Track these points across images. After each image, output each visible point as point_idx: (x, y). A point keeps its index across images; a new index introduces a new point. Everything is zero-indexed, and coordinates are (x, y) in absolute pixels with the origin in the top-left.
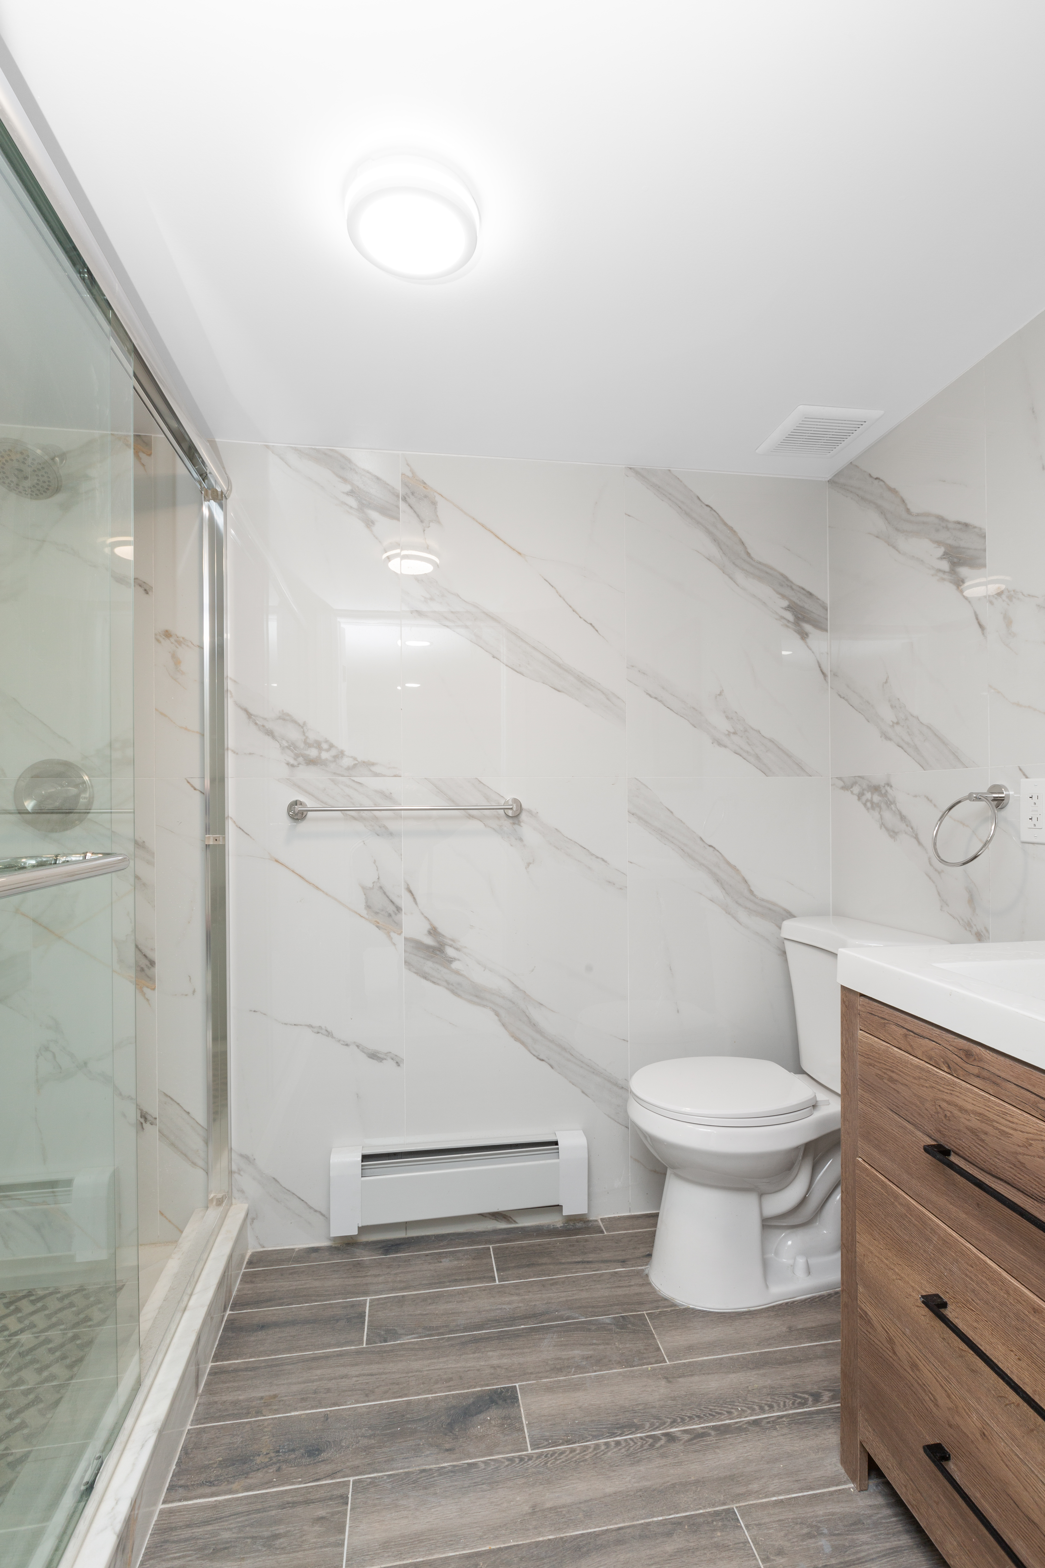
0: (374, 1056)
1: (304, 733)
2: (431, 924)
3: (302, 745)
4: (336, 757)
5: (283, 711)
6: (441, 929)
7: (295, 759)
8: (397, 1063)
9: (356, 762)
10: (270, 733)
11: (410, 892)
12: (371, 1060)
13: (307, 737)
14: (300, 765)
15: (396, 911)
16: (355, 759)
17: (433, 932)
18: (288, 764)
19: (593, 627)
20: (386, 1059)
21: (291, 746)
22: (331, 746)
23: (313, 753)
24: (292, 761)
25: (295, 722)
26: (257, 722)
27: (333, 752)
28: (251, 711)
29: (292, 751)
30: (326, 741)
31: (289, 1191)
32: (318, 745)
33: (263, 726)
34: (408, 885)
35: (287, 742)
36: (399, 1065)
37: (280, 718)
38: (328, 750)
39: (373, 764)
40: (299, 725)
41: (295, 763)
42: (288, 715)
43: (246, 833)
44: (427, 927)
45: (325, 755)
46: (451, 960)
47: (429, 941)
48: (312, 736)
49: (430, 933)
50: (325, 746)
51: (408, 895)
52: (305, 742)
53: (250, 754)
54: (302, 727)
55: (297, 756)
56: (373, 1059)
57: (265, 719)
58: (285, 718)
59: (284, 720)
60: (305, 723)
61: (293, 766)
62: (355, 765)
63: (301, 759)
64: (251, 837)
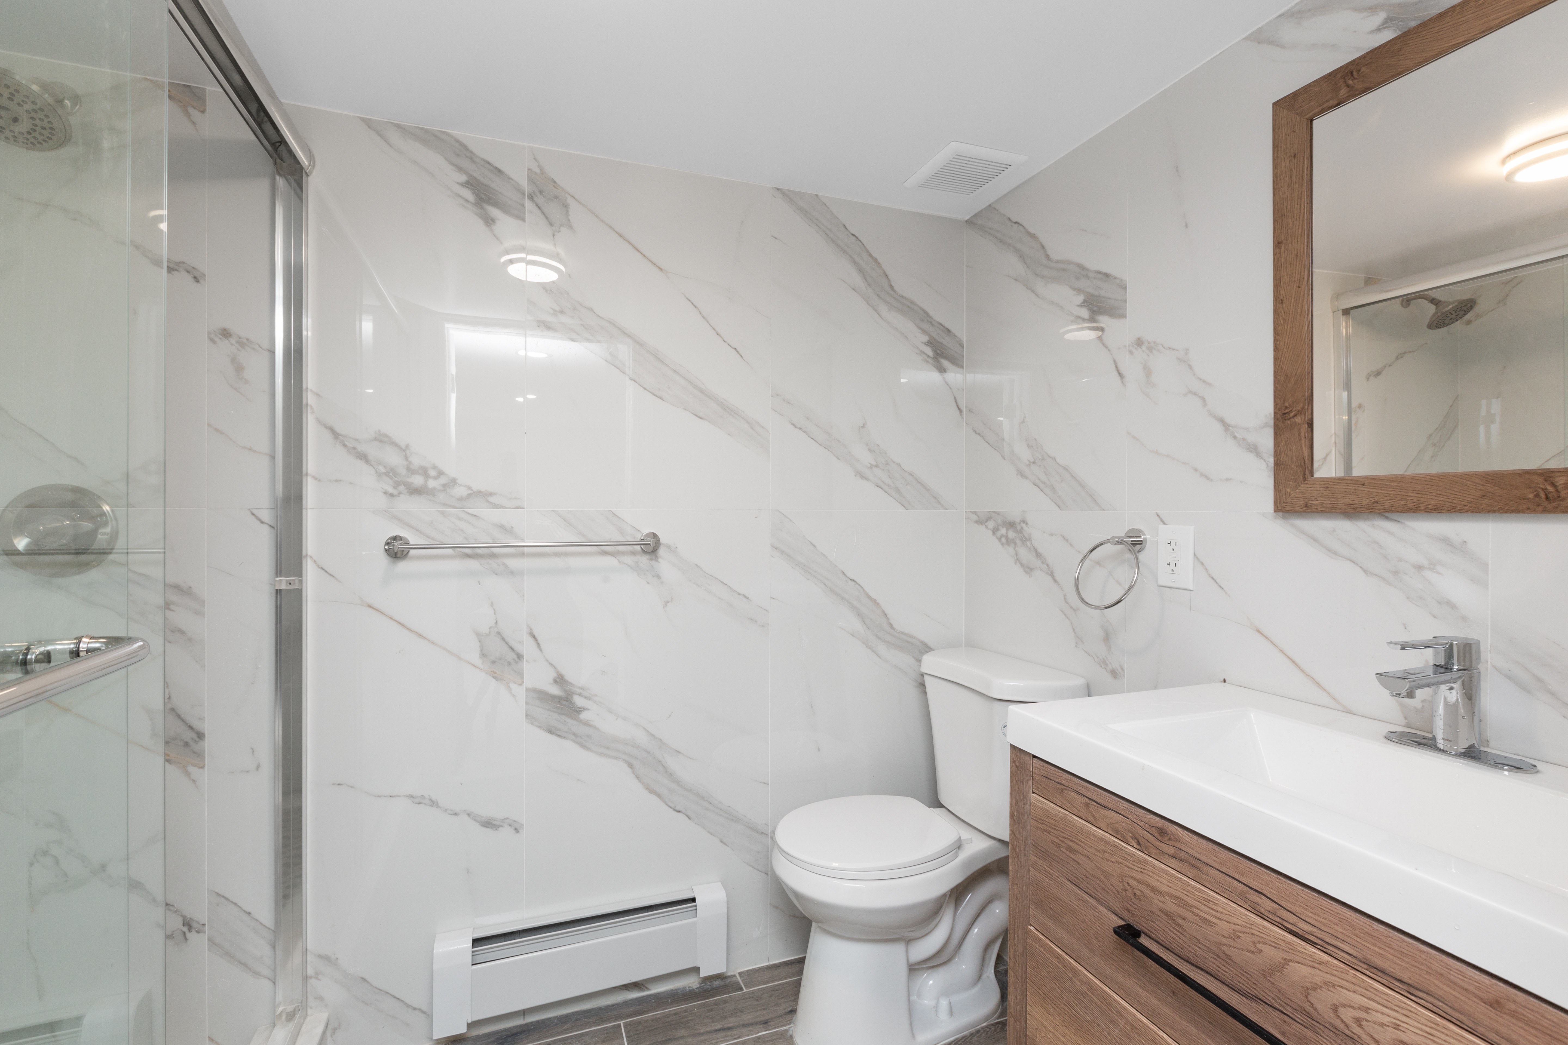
0: (488, 824)
1: (406, 458)
2: (557, 672)
3: (404, 472)
4: (445, 486)
5: (379, 431)
6: (569, 677)
7: (395, 488)
8: (516, 829)
9: (471, 492)
10: (363, 457)
11: (534, 637)
12: (484, 829)
13: (410, 463)
14: (401, 495)
15: (517, 659)
16: (469, 488)
17: (560, 680)
18: (386, 493)
19: (738, 352)
20: (502, 826)
21: (391, 473)
22: (441, 473)
23: (417, 480)
24: (391, 490)
25: (395, 444)
26: (347, 443)
27: (443, 480)
28: (338, 429)
29: (391, 478)
30: (434, 467)
31: (381, 990)
32: (424, 472)
33: (354, 448)
34: (531, 629)
35: (385, 467)
36: (518, 832)
37: (376, 439)
38: (436, 478)
39: (491, 494)
40: (401, 448)
41: (395, 492)
42: (386, 436)
43: (331, 575)
44: (553, 675)
45: (432, 484)
46: (580, 710)
47: (555, 691)
48: (416, 462)
49: (555, 681)
50: (433, 473)
51: (532, 640)
52: (408, 468)
53: (337, 481)
54: (404, 451)
55: (397, 485)
56: (488, 827)
57: (357, 440)
58: (382, 439)
59: (381, 441)
60: (407, 446)
61: (392, 495)
62: (470, 495)
63: (402, 488)
64: (337, 579)
